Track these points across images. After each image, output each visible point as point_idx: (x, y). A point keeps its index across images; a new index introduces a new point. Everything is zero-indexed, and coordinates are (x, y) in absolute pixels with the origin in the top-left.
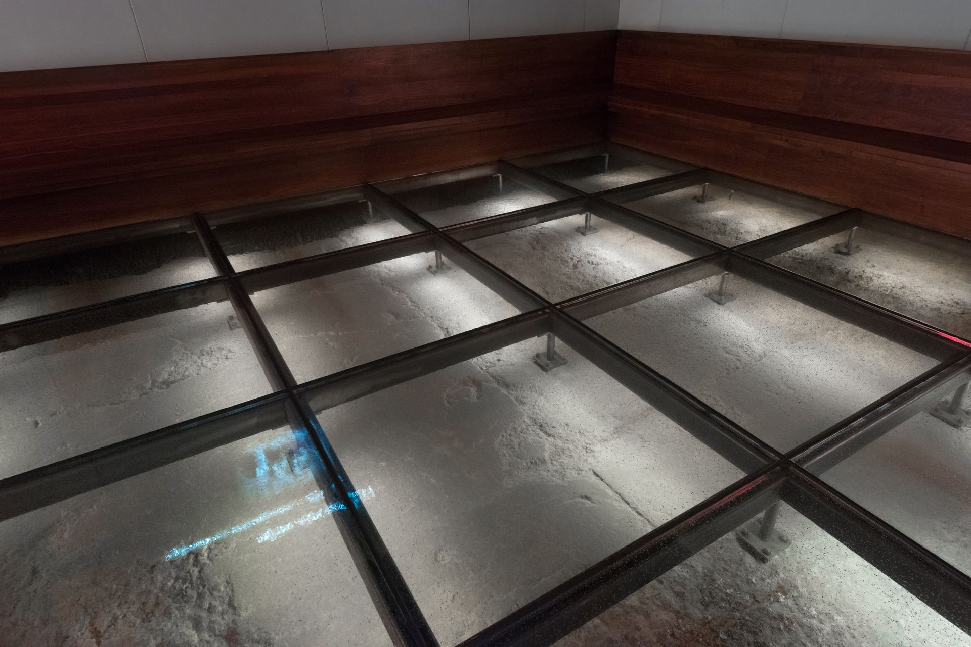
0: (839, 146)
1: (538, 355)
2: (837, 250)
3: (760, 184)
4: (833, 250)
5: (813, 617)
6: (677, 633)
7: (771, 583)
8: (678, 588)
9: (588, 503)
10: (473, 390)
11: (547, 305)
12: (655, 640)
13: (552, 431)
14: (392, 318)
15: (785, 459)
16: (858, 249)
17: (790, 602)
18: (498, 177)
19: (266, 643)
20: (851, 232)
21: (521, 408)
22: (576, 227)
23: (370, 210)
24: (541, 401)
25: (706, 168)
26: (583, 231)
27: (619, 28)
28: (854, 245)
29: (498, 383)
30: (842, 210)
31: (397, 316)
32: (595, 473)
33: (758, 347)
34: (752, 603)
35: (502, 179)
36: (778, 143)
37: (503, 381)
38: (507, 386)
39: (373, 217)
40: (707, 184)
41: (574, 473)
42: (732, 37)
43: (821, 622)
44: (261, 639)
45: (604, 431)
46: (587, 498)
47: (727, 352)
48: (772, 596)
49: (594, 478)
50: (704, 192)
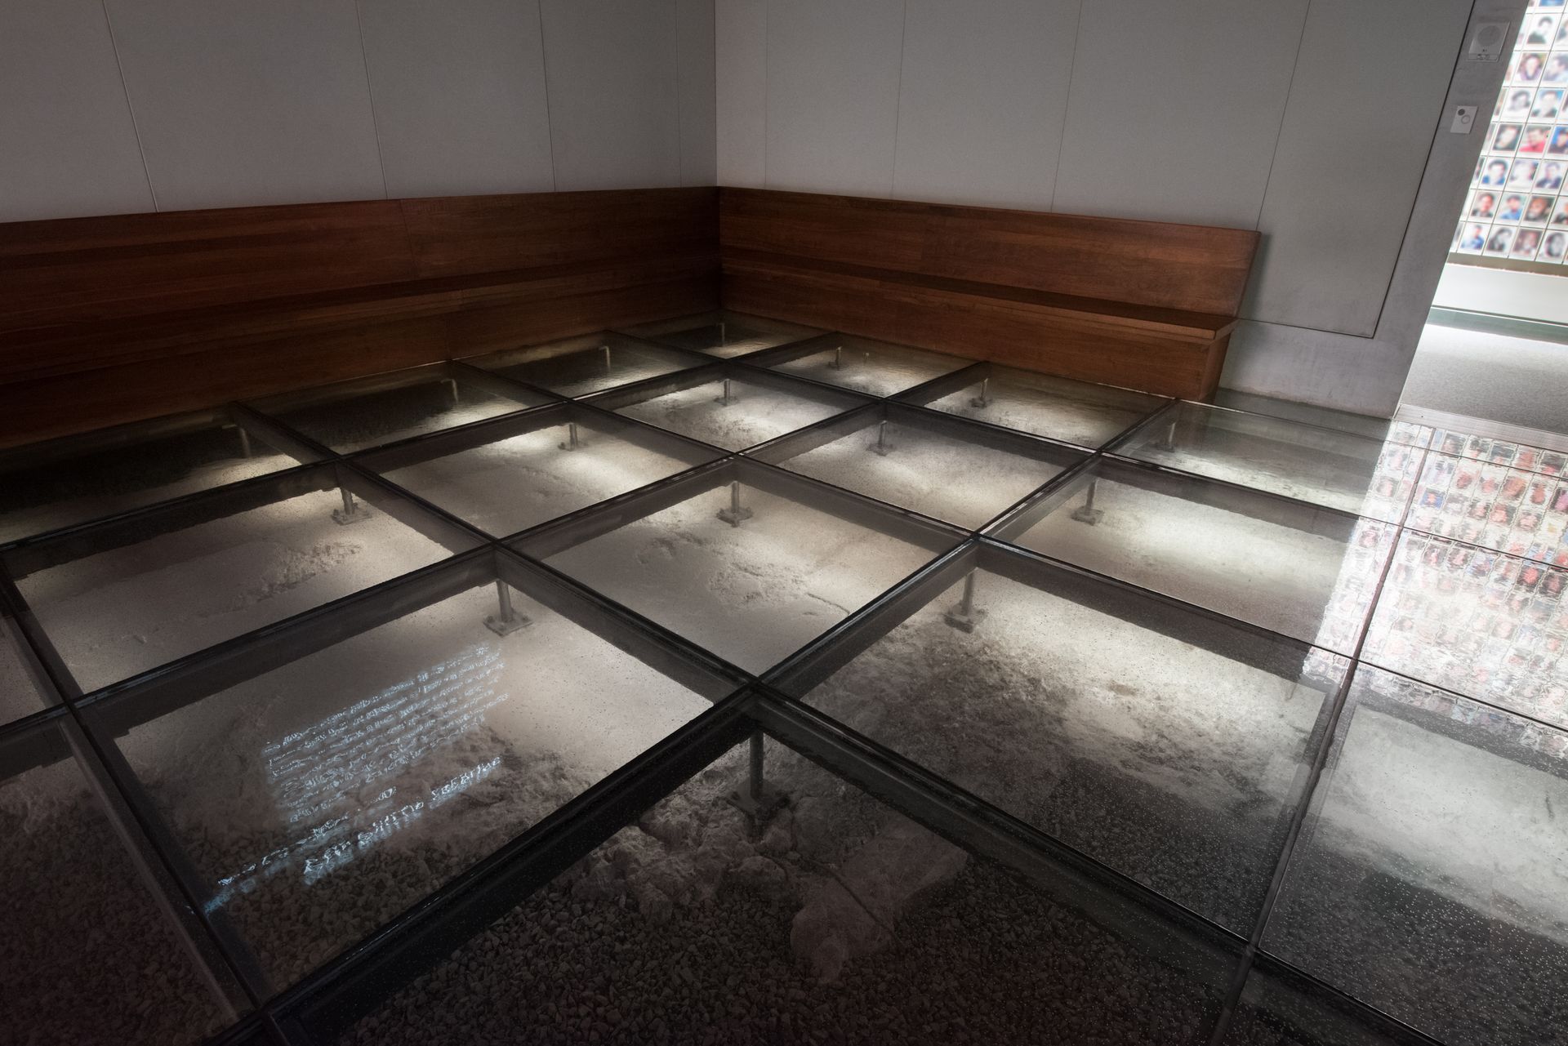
0: (963, 300)
1: (722, 511)
2: (974, 403)
3: (892, 344)
4: (970, 404)
5: (1014, 657)
6: (915, 687)
7: (977, 644)
8: (906, 661)
9: (813, 617)
10: (664, 549)
11: (729, 454)
12: (898, 695)
13: (760, 571)
14: (541, 496)
15: (976, 535)
16: (991, 401)
17: (995, 653)
18: (604, 351)
19: (551, 758)
20: (984, 385)
21: (721, 558)
22: (715, 398)
23: (455, 393)
24: (739, 550)
25: (837, 332)
26: (724, 401)
27: (719, 184)
28: (987, 398)
29: (688, 540)
30: (973, 363)
31: (546, 494)
32: (810, 595)
33: (925, 487)
34: (967, 659)
35: (611, 353)
36: (908, 300)
37: (695, 539)
38: (699, 542)
39: (459, 400)
40: (839, 348)
41: (792, 599)
42: (846, 197)
43: (1020, 659)
44: (544, 756)
45: (808, 565)
46: (811, 613)
47: (899, 492)
48: (981, 651)
49: (811, 598)
50: (837, 358)
